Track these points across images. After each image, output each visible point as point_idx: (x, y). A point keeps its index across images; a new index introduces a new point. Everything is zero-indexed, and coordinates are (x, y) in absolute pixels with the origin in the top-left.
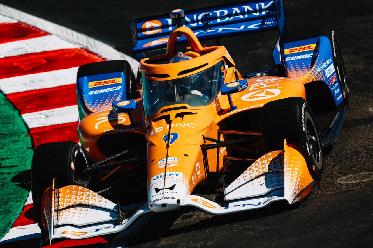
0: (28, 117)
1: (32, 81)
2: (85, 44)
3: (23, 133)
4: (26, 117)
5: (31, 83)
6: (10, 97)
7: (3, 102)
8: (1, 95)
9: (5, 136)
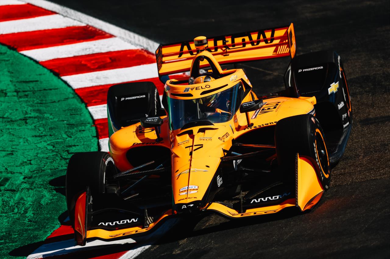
0: (94, 109)
1: (97, 78)
2: (145, 46)
3: (89, 123)
4: (91, 109)
5: (97, 80)
6: (78, 92)
7: (71, 96)
8: (69, 90)
9: (72, 126)
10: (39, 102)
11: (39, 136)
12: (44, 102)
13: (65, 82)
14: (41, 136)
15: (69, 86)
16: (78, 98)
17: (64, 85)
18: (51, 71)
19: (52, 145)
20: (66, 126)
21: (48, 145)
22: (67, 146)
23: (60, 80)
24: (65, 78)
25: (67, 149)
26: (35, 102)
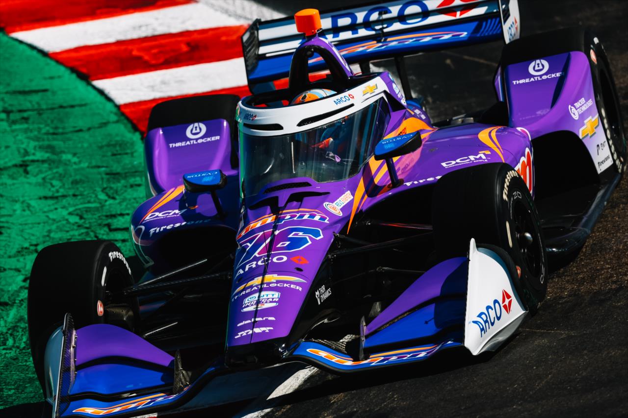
1: (163, 83)
5: (163, 86)
6: (126, 110)
7: (113, 118)
8: (109, 106)
9: (117, 176)
10: (51, 131)
11: (52, 198)
12: (60, 131)
13: (101, 92)
14: (57, 198)
15: (109, 99)
16: (126, 121)
17: (100, 98)
18: (73, 70)
19: (77, 215)
20: (104, 176)
21: (70, 214)
22: (107, 216)
23: (90, 88)
24: (99, 83)
25: (106, 222)
26: (44, 131)
